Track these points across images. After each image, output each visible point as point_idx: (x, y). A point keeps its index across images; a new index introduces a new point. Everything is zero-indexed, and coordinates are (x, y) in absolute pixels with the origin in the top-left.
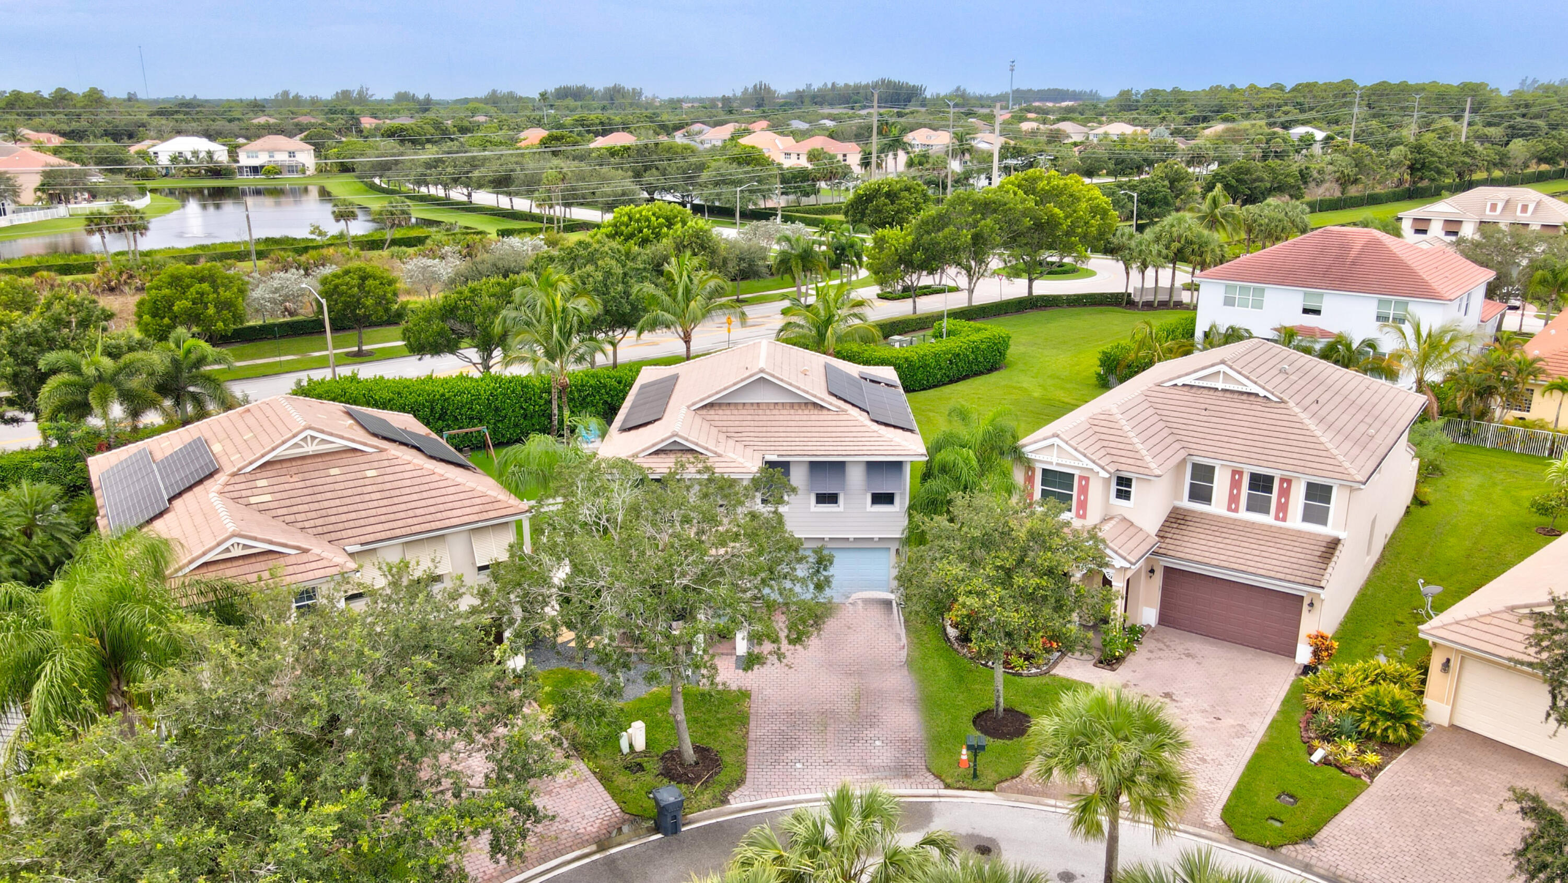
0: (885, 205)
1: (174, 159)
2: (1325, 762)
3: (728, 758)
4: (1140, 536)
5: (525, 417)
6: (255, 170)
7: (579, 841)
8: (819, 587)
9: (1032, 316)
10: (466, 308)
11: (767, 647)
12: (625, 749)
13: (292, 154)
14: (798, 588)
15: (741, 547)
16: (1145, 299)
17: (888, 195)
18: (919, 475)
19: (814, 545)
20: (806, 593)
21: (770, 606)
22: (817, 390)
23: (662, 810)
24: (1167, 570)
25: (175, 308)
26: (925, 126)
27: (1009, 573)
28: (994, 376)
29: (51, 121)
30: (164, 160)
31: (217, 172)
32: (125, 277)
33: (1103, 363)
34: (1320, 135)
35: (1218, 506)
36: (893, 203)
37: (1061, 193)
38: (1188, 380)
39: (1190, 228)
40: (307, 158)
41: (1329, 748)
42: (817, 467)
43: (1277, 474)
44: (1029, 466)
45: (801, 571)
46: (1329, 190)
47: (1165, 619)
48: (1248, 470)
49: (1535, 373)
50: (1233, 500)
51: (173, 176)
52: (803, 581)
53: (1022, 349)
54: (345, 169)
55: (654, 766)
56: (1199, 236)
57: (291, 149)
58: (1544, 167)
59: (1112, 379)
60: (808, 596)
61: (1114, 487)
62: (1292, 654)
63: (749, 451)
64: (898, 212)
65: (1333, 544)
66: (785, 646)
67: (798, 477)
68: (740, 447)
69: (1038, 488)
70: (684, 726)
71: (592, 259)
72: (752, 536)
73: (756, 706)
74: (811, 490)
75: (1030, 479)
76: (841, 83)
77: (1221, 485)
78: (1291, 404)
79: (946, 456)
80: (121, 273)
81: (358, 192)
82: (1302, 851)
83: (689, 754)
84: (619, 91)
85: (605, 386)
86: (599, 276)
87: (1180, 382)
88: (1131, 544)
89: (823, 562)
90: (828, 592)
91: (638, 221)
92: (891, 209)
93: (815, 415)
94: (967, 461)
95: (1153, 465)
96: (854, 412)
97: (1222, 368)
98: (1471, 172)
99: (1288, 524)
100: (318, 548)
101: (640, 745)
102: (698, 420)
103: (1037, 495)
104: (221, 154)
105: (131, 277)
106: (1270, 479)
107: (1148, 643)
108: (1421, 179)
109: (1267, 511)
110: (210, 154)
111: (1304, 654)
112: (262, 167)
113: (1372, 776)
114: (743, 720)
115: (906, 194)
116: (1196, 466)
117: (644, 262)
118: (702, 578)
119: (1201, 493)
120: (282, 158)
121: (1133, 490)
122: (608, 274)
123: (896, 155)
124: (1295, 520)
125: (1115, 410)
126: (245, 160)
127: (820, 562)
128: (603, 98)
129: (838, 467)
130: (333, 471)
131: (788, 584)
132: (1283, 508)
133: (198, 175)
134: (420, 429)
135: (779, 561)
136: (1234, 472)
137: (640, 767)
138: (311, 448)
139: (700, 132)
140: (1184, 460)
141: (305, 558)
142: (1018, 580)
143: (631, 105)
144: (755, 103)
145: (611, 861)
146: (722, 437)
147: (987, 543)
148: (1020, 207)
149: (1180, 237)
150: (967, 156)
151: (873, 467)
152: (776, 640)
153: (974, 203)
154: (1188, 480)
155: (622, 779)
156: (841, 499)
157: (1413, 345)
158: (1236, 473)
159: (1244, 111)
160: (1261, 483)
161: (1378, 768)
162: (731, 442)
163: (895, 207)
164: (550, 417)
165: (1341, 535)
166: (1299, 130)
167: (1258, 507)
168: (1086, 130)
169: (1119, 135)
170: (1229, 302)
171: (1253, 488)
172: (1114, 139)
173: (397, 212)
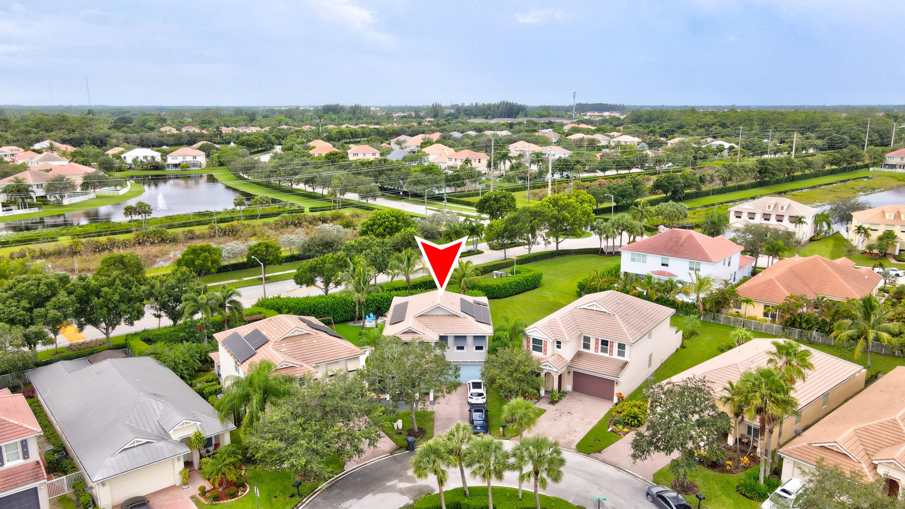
0: (493, 204)
1: (135, 160)
2: (612, 431)
3: (428, 431)
4: (564, 361)
5: (345, 312)
6: (176, 166)
7: (384, 452)
8: (456, 377)
9: (558, 259)
10: (320, 267)
11: (440, 394)
12: (396, 428)
13: (195, 157)
14: (449, 377)
15: (433, 365)
16: (609, 251)
17: (495, 200)
18: (492, 339)
19: (456, 364)
20: (452, 379)
21: (441, 382)
22: (457, 310)
23: (409, 443)
24: (574, 372)
25: (196, 263)
26: (522, 140)
27: (512, 373)
28: (536, 290)
29: (60, 134)
30: (129, 160)
31: (157, 167)
32: (146, 238)
33: (579, 287)
34: (727, 145)
35: (592, 351)
36: (497, 203)
37: (569, 206)
38: (585, 307)
39: (627, 220)
40: (202, 158)
41: (614, 427)
42: (457, 338)
43: (609, 340)
44: (528, 338)
45: (451, 372)
46: (717, 184)
47: (575, 389)
48: (600, 338)
50: (596, 348)
51: (133, 169)
52: (451, 375)
53: (549, 277)
54: (221, 164)
55: (405, 433)
56: (631, 224)
57: (194, 155)
58: (834, 167)
59: (583, 293)
60: (452, 380)
61: (556, 344)
62: (612, 400)
63: (434, 332)
64: (500, 207)
65: (626, 363)
66: (445, 394)
67: (450, 341)
68: (431, 330)
69: (531, 344)
70: (415, 420)
71: (369, 247)
72: (436, 362)
73: (436, 416)
74: (455, 345)
75: (528, 342)
76: (480, 103)
77: (592, 343)
78: (617, 316)
79: (500, 333)
80: (144, 236)
81: (231, 180)
82: (597, 455)
83: (416, 429)
84: (358, 108)
85: (376, 300)
86: (373, 254)
87: (582, 307)
88: (560, 364)
89: (457, 369)
90: (459, 379)
91: (384, 218)
92: (496, 206)
94: (506, 337)
95: (567, 338)
96: (470, 318)
97: (595, 303)
98: (794, 172)
99: (613, 356)
100: (305, 366)
101: (400, 427)
102: (417, 321)
103: (531, 347)
104: (158, 157)
105: (148, 237)
106: (607, 341)
107: (567, 396)
108: (765, 177)
109: (607, 352)
110: (153, 158)
111: (615, 400)
112: (179, 164)
113: (624, 435)
114: (433, 420)
115: (504, 199)
116: (585, 337)
117: (390, 246)
118: (422, 374)
119: (586, 346)
120: (189, 159)
121: (561, 345)
122: (376, 253)
123: (504, 163)
124: (615, 356)
125: (557, 318)
126: (170, 160)
127: (456, 369)
128: (349, 112)
129: (464, 337)
130: (304, 341)
131: (446, 376)
132: (611, 351)
133: (147, 169)
134: (322, 324)
135: (444, 369)
136: (596, 339)
137: (401, 433)
138: (297, 333)
139: (404, 141)
140: (580, 335)
141: (302, 368)
142: (515, 375)
143: (365, 116)
144: (433, 114)
145: (395, 457)
146: (425, 327)
147: (506, 363)
148: (550, 214)
149: (623, 224)
150: (541, 163)
151: (476, 338)
152: (443, 392)
153: (530, 212)
154: (582, 342)
155: (395, 436)
156: (465, 348)
158: (597, 339)
159: (693, 127)
160: (605, 343)
161: (627, 433)
162: (428, 329)
163: (498, 205)
164: (355, 312)
165: (629, 360)
166: (718, 142)
167: (604, 350)
168: (608, 138)
169: (626, 142)
170: (633, 260)
171: (602, 344)
172: (623, 144)
173: (265, 202)
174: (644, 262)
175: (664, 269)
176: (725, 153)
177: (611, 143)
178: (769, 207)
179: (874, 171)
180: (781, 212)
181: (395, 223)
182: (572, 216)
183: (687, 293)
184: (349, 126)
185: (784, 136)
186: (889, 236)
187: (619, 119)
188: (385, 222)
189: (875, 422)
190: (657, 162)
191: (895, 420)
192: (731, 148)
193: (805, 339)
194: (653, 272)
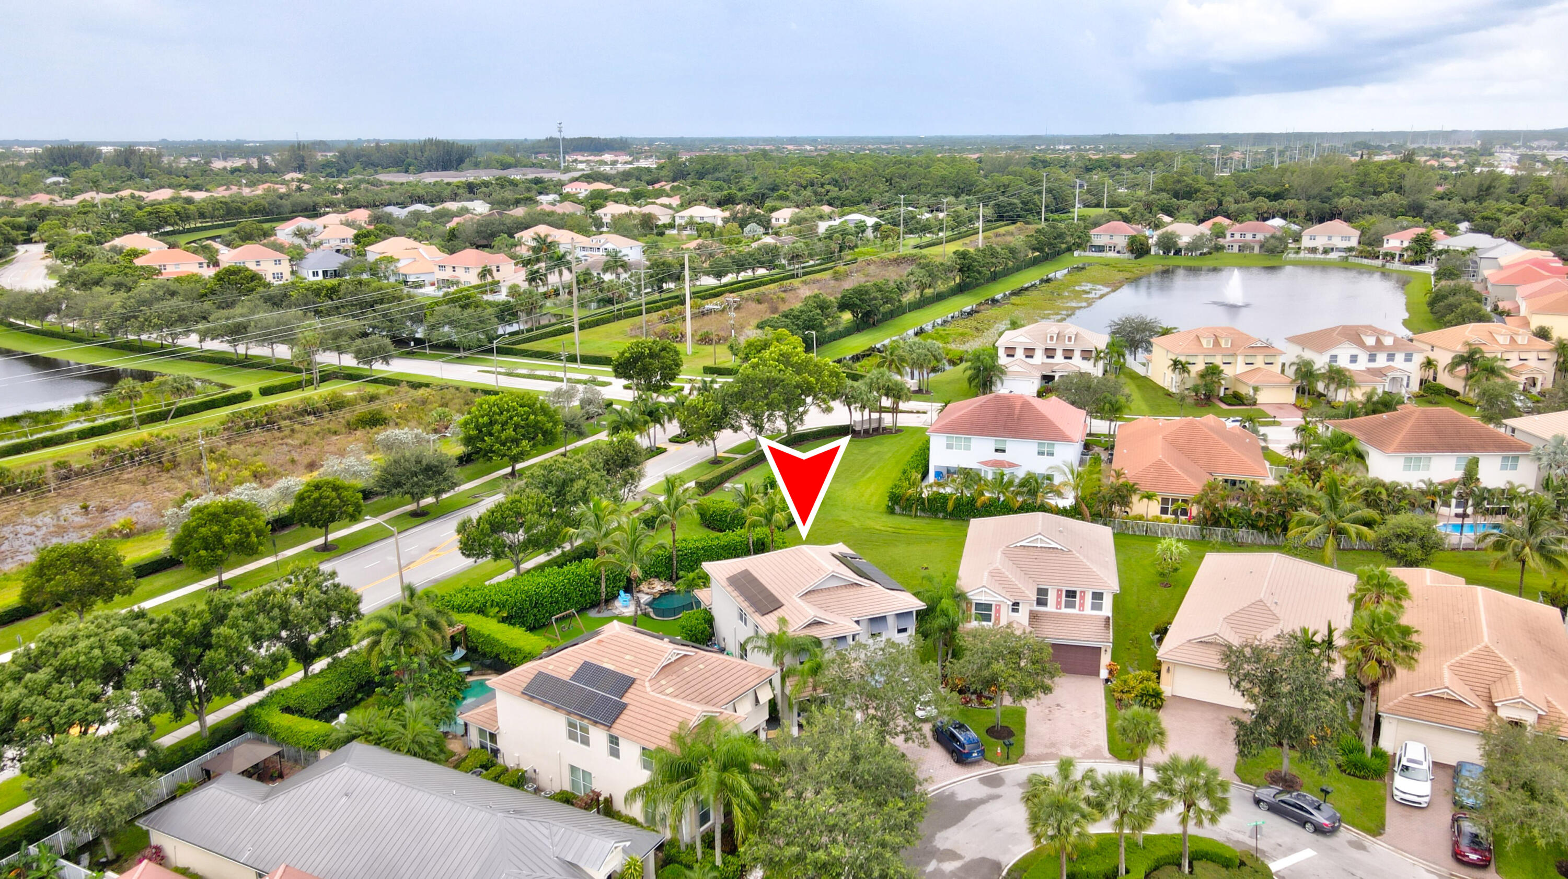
10: (513, 523)
16: (863, 428)
22: (853, 575)
33: (891, 499)
34: (871, 221)
35: (1051, 607)
42: (873, 620)
43: (1078, 589)
44: (968, 604)
48: (1064, 589)
49: (1135, 491)
50: (1058, 604)
59: (897, 508)
61: (1012, 607)
62: (1099, 673)
63: (844, 617)
65: (1107, 620)
67: (863, 627)
68: (836, 615)
69: (973, 612)
74: (869, 632)
75: (969, 609)
77: (1052, 597)
78: (1074, 552)
93: (854, 591)
95: (1030, 595)
97: (1039, 536)
99: (1085, 612)
103: (973, 617)
106: (1075, 592)
109: (1074, 607)
111: (1104, 674)
116: (1038, 589)
119: (1042, 602)
121: (1019, 606)
124: (1088, 610)
129: (883, 618)
132: (1082, 605)
138: (673, 659)
139: (312, 231)
149: (884, 385)
151: (899, 616)
154: (1037, 597)
157: (1070, 477)
158: (1058, 590)
160: (1071, 594)
162: (830, 613)
165: (1110, 615)
166: (850, 216)
167: (1070, 605)
168: (671, 212)
169: (702, 218)
170: (949, 447)
171: (1067, 596)
172: (699, 221)
173: (183, 388)
174: (968, 448)
175: (1000, 456)
176: (869, 234)
177: (677, 220)
178: (1052, 338)
179: (1080, 256)
180: (1069, 345)
181: (532, 417)
182: (817, 380)
183: (1059, 494)
184: (137, 193)
185: (933, 201)
186: (1212, 372)
187: (649, 170)
188: (511, 418)
189: (1467, 654)
190: (793, 257)
191: (1487, 647)
192: (876, 227)
193: (1230, 540)
194: (982, 463)
